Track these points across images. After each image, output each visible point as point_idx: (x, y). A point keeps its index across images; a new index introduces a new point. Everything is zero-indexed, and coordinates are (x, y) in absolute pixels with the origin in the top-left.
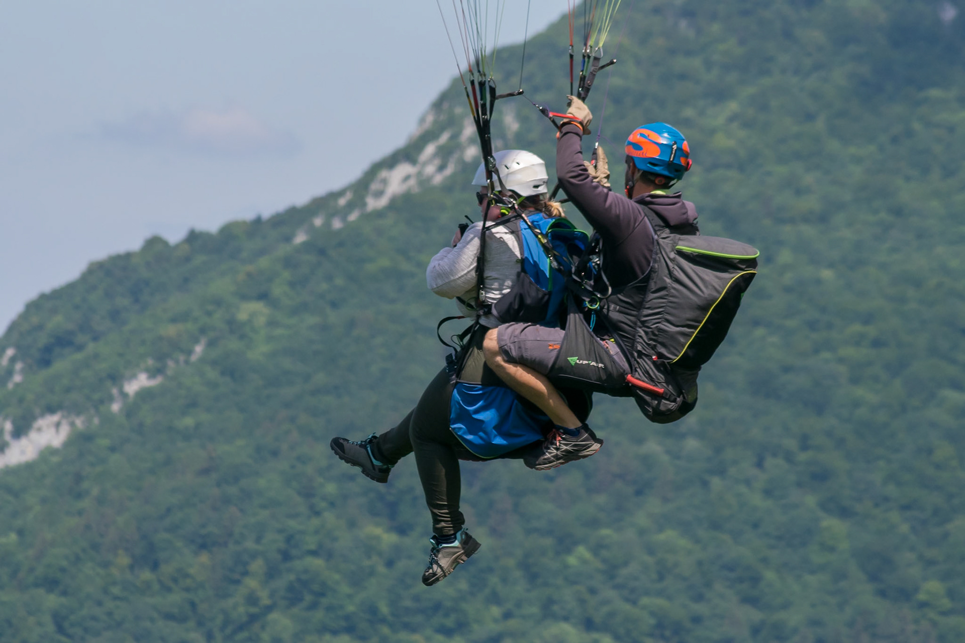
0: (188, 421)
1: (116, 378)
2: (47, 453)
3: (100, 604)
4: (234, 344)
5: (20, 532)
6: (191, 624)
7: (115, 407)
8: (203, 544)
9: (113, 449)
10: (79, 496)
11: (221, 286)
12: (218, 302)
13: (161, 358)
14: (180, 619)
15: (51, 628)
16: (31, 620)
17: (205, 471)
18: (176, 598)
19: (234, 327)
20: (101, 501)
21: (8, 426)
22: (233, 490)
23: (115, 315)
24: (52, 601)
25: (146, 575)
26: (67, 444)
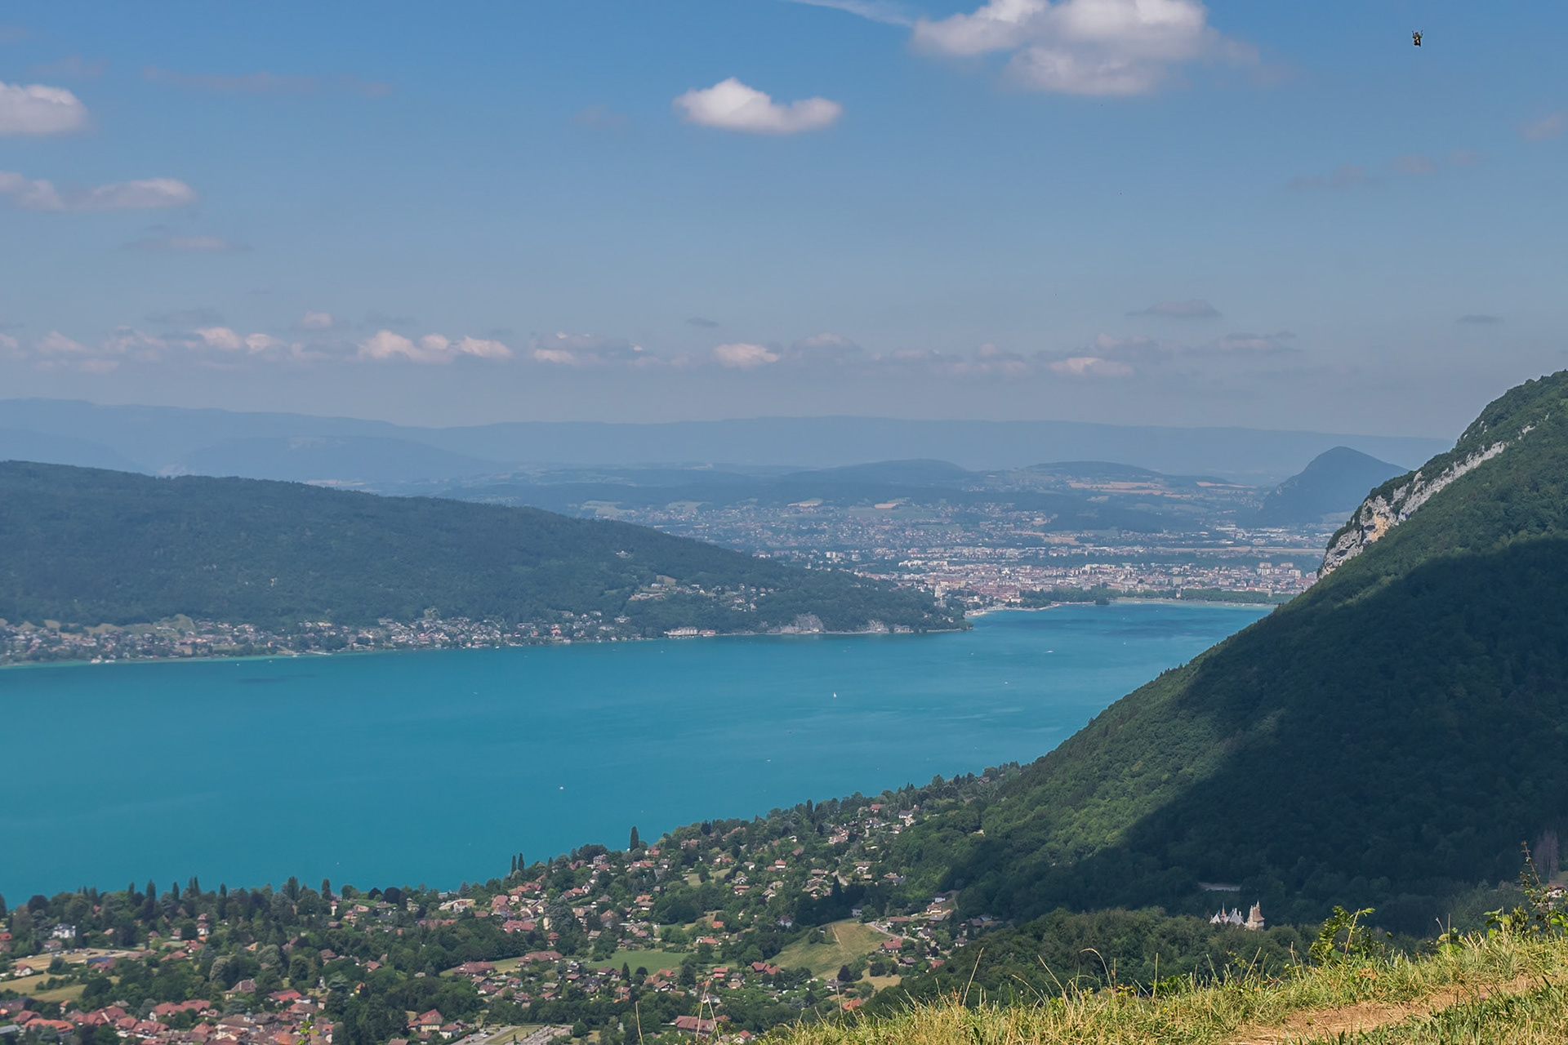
0: (1545, 441)
1: (1520, 428)
2: (1498, 454)
3: (1519, 504)
4: (1559, 414)
5: (1490, 483)
6: (1552, 509)
7: (1520, 438)
8: (1554, 482)
9: (1520, 452)
10: (1510, 469)
11: (1554, 394)
12: (1553, 400)
13: (1534, 420)
14: (1548, 508)
15: (1504, 514)
16: (1496, 512)
17: (1553, 457)
18: (1545, 501)
19: (1559, 407)
20: (1517, 470)
21: (1483, 447)
22: (1563, 463)
23: (1517, 407)
24: (1502, 504)
25: (1535, 493)
26: (1503, 452)
